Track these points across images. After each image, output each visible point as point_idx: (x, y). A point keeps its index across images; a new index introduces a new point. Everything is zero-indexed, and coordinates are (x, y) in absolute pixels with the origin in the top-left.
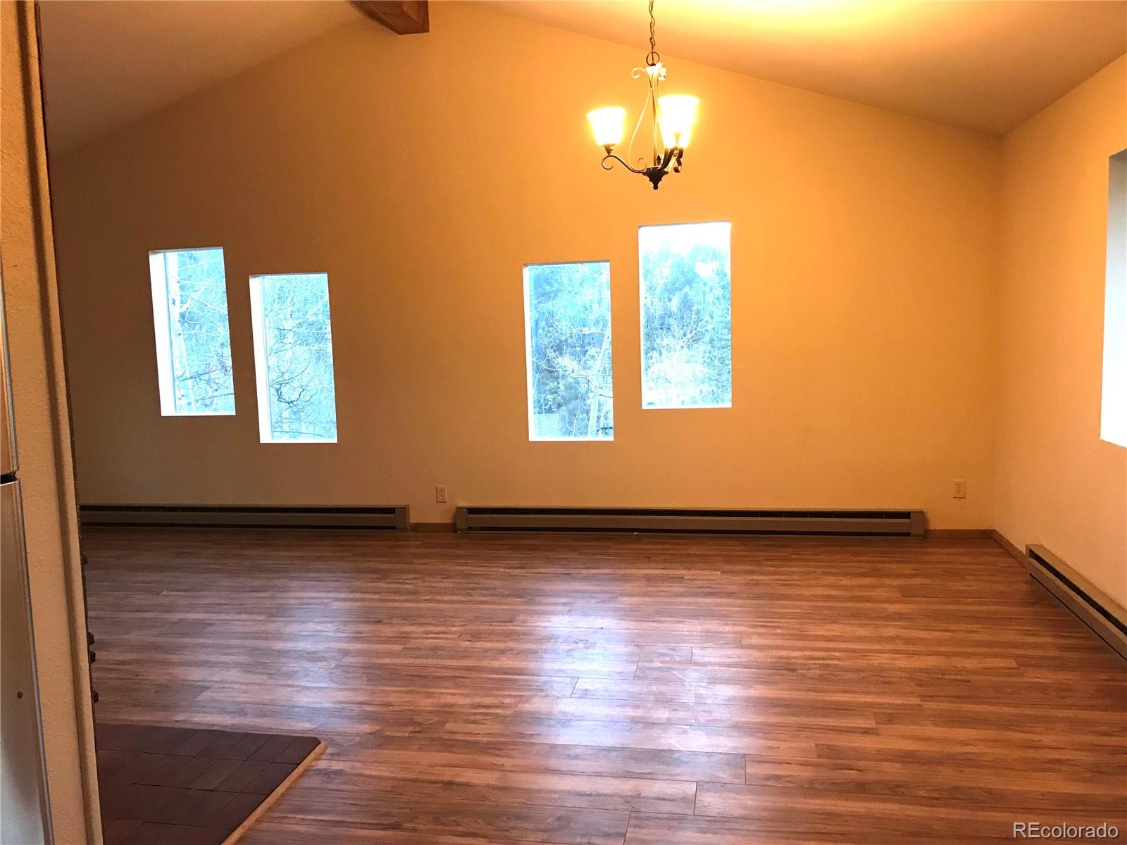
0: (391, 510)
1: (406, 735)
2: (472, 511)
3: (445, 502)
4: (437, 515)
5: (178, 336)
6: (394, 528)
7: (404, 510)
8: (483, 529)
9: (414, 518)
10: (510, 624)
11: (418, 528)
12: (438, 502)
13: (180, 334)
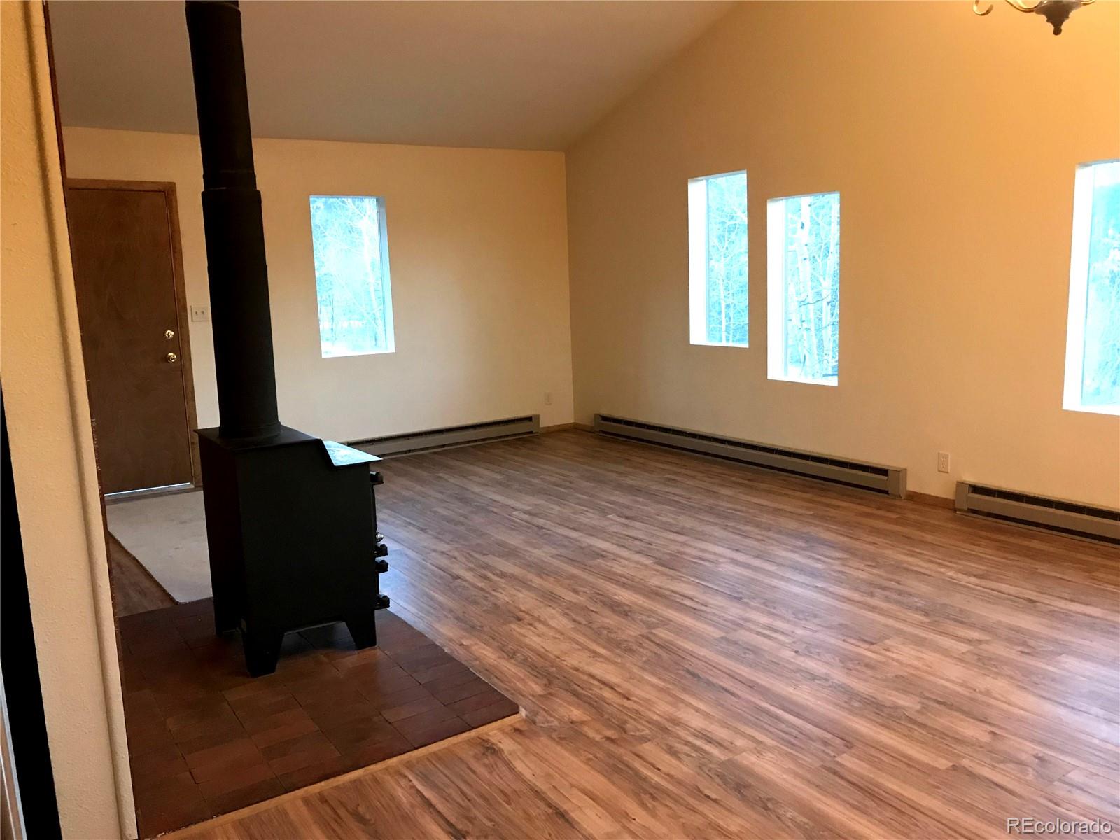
0: (884, 472)
1: (598, 738)
2: (976, 489)
3: (947, 473)
4: (938, 487)
5: (804, 261)
6: (886, 492)
7: (900, 474)
8: (989, 515)
9: (912, 486)
10: (867, 646)
11: (914, 497)
12: (939, 471)
13: (805, 259)
